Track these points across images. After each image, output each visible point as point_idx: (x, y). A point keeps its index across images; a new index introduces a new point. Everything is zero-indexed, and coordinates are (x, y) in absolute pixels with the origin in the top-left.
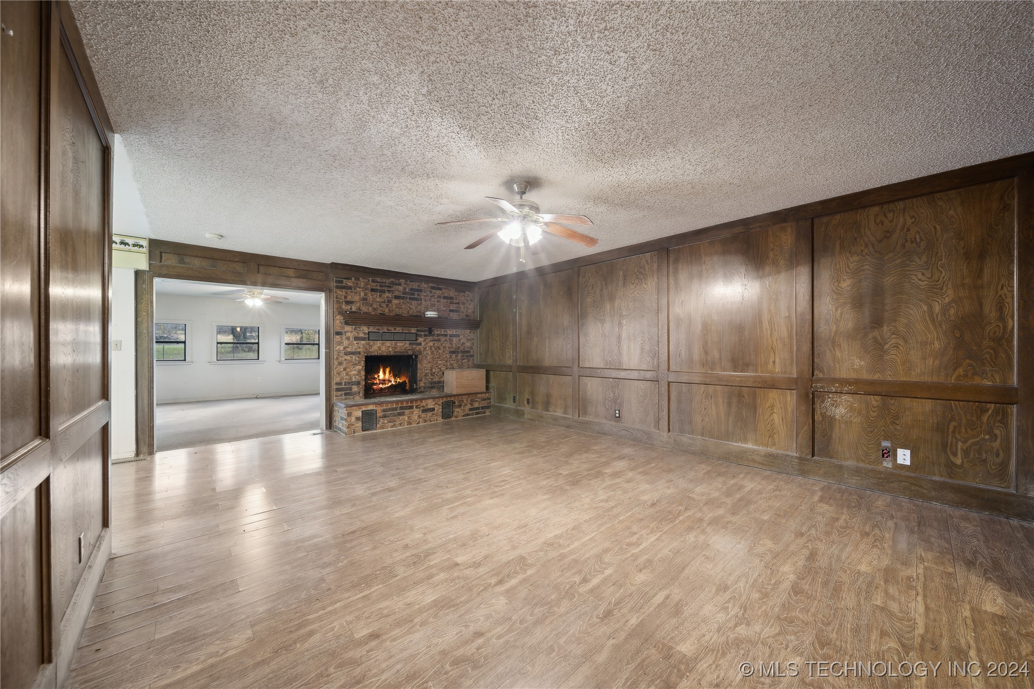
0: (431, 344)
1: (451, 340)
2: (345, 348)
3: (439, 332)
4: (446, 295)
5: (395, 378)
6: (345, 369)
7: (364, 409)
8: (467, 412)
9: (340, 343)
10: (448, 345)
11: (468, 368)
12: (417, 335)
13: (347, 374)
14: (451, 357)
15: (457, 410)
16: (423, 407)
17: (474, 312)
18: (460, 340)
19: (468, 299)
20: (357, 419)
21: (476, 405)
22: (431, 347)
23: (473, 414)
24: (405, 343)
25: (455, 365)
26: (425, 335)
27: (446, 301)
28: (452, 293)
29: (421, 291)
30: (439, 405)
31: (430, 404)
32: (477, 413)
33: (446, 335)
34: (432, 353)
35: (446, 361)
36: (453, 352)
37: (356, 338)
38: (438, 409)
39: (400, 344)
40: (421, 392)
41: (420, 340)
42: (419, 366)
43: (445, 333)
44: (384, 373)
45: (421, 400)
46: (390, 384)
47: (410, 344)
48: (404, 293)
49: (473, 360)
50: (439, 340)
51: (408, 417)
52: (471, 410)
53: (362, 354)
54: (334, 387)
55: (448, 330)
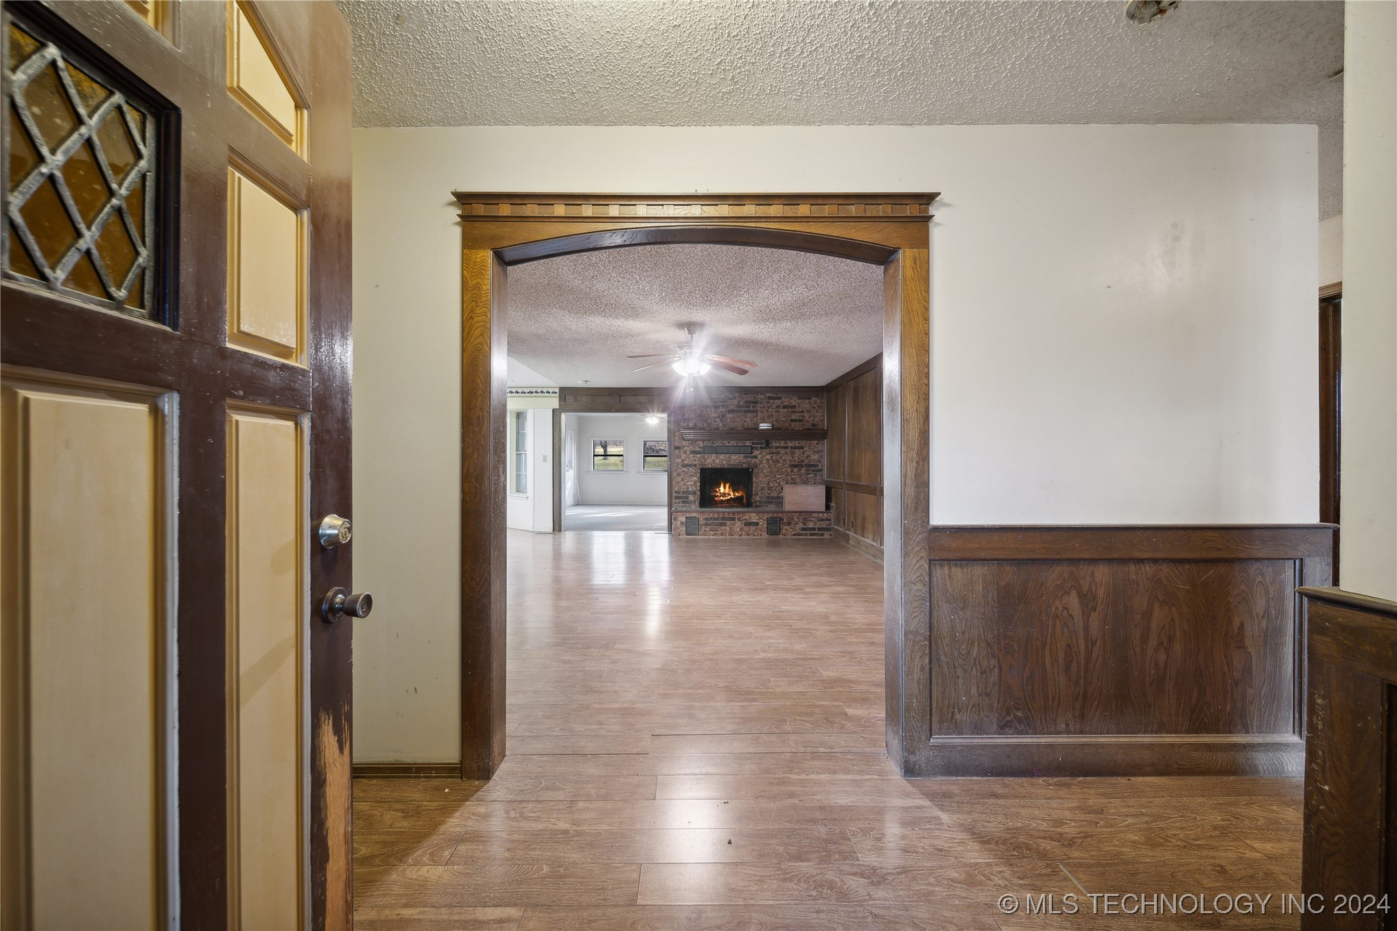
0: (768, 457)
1: (793, 453)
2: (682, 461)
3: (778, 444)
4: (786, 404)
5: (734, 492)
6: (682, 480)
7: (688, 515)
8: (798, 531)
9: (679, 456)
10: (789, 458)
11: (814, 484)
12: (752, 448)
13: (684, 485)
14: (792, 471)
15: (785, 527)
16: (746, 520)
17: (822, 421)
18: (803, 453)
19: (815, 406)
20: (682, 523)
21: (811, 525)
22: (768, 460)
23: (806, 535)
24: (740, 457)
25: (798, 480)
26: (762, 448)
27: (786, 410)
28: (794, 401)
29: (756, 402)
30: (764, 520)
31: (754, 518)
32: (812, 534)
33: (786, 447)
34: (770, 467)
35: (786, 476)
36: (795, 466)
37: (693, 452)
38: (763, 524)
39: (734, 457)
40: (756, 506)
41: (756, 452)
42: (754, 479)
43: (786, 445)
44: (725, 488)
45: (744, 513)
46: (729, 497)
47: (745, 457)
48: (739, 406)
49: (822, 475)
50: (778, 453)
51: (730, 528)
52: (803, 529)
53: (698, 466)
54: (674, 494)
55: (789, 442)
